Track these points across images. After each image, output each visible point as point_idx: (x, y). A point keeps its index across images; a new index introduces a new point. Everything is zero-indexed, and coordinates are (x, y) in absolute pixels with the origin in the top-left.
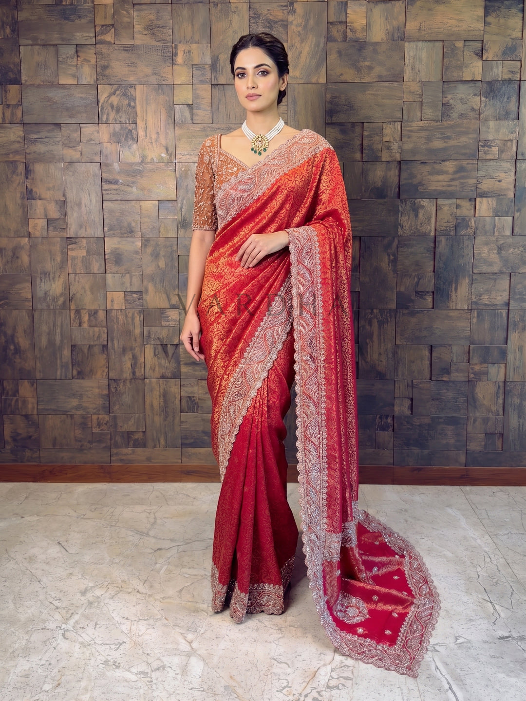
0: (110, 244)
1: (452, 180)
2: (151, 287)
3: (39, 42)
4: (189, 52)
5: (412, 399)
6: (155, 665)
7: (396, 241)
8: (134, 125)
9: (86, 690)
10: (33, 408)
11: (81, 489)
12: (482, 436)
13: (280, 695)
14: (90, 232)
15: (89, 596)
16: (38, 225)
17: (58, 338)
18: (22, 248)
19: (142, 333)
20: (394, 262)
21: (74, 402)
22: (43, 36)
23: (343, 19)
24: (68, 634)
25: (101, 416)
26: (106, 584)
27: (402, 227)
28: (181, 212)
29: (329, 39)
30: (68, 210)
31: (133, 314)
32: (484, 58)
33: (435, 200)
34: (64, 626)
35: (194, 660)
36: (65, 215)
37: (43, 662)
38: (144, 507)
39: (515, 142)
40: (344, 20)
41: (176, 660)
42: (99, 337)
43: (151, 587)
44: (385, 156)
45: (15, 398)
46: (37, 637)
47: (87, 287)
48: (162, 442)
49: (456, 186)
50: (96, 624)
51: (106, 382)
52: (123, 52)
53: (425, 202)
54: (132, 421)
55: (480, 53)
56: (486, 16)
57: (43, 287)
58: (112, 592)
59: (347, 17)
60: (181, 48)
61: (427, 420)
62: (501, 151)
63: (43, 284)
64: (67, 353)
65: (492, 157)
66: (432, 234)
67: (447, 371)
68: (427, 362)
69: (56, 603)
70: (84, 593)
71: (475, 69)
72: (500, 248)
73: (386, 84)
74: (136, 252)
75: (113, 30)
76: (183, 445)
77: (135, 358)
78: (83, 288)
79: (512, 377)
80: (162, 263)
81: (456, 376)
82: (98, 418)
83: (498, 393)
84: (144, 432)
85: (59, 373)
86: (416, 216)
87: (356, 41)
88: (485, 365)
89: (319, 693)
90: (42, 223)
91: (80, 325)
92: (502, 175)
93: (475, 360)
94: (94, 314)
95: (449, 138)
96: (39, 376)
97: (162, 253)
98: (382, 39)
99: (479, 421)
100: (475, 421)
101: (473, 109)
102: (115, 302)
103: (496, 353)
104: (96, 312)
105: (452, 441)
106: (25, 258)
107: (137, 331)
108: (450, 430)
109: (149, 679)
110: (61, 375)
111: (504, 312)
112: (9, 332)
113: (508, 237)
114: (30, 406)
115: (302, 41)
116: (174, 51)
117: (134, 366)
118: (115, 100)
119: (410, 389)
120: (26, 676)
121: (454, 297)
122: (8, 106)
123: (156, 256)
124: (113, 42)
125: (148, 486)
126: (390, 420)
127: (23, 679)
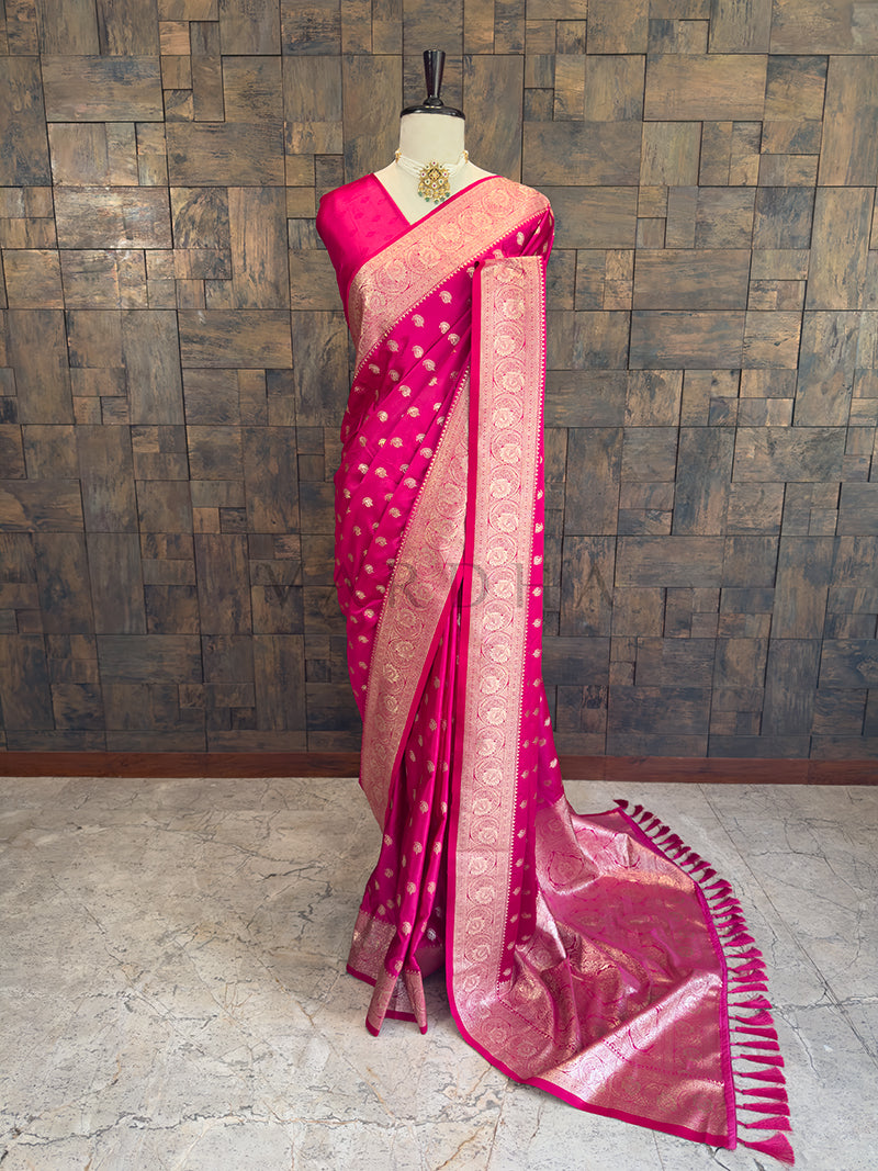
0: (194, 436)
1: (706, 341)
2: (256, 501)
3: (78, 117)
4: (310, 135)
5: (635, 664)
6: (260, 1049)
7: (621, 435)
8: (227, 252)
9: (155, 1089)
10: (93, 673)
11: (164, 787)
12: (731, 715)
13: (439, 1097)
14: (164, 416)
15: (168, 946)
16: (86, 406)
17: (123, 576)
18: (65, 441)
19: (247, 568)
20: (618, 466)
21: (151, 667)
22: (81, 108)
23: (548, 82)
24: (132, 1004)
25: (190, 687)
26: (194, 927)
27: (630, 412)
28: (301, 387)
29: (526, 114)
30: (131, 383)
31: (233, 542)
32: (763, 149)
33: (681, 372)
34: (129, 991)
35: (315, 1043)
36: (126, 390)
37: (94, 1047)
38: (253, 813)
39: (802, 284)
40: (550, 85)
41: (289, 1044)
42: (184, 573)
43: (258, 932)
44: (609, 303)
45: (66, 662)
46: (89, 1009)
47: (163, 500)
48: (280, 721)
49: (712, 351)
50: (176, 987)
51: (196, 639)
52: (209, 134)
53: (665, 375)
54: (235, 695)
55: (758, 142)
56: (768, 82)
57: (98, 500)
58: (201, 939)
59: (554, 80)
60: (297, 129)
61: (654, 693)
62: (781, 299)
63: (97, 495)
64: (137, 595)
65: (766, 307)
66: (676, 423)
67: (687, 625)
68: (659, 611)
69: (119, 956)
70: (160, 941)
71: (749, 167)
72: (772, 445)
73: (613, 190)
74: (235, 450)
75: (191, 98)
76: (310, 727)
77: (237, 604)
78: (157, 501)
79: (778, 632)
80: (273, 466)
81: (698, 631)
82: (187, 689)
83: (758, 655)
84: (253, 709)
85: (128, 623)
86: (652, 397)
87: (568, 119)
88: (742, 616)
89: (497, 1094)
90: (93, 403)
91: (156, 556)
92: (782, 335)
93: (727, 609)
94: (174, 540)
95: (704, 275)
96: (98, 629)
97: (273, 450)
98: (609, 117)
99: (729, 693)
100: (723, 695)
101: (742, 231)
102: (206, 523)
103: (757, 599)
104: (178, 537)
105: (689, 722)
106: (71, 457)
107: (240, 567)
108: (686, 707)
109: (248, 1073)
110: (131, 627)
111: (774, 540)
112: (53, 565)
113: (785, 428)
114: (89, 672)
115: (484, 118)
116: (286, 134)
117: (237, 615)
118: (197, 211)
119: (633, 648)
120: (69, 1069)
121: (702, 518)
122: (34, 220)
123: (264, 453)
124: (191, 118)
125: (261, 782)
126: (602, 693)
127: (65, 1074)
